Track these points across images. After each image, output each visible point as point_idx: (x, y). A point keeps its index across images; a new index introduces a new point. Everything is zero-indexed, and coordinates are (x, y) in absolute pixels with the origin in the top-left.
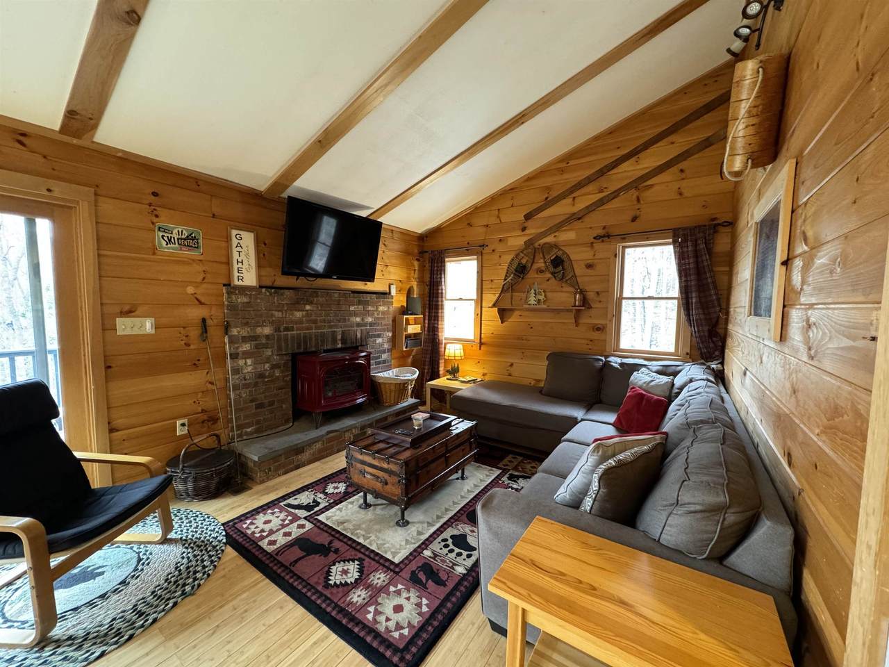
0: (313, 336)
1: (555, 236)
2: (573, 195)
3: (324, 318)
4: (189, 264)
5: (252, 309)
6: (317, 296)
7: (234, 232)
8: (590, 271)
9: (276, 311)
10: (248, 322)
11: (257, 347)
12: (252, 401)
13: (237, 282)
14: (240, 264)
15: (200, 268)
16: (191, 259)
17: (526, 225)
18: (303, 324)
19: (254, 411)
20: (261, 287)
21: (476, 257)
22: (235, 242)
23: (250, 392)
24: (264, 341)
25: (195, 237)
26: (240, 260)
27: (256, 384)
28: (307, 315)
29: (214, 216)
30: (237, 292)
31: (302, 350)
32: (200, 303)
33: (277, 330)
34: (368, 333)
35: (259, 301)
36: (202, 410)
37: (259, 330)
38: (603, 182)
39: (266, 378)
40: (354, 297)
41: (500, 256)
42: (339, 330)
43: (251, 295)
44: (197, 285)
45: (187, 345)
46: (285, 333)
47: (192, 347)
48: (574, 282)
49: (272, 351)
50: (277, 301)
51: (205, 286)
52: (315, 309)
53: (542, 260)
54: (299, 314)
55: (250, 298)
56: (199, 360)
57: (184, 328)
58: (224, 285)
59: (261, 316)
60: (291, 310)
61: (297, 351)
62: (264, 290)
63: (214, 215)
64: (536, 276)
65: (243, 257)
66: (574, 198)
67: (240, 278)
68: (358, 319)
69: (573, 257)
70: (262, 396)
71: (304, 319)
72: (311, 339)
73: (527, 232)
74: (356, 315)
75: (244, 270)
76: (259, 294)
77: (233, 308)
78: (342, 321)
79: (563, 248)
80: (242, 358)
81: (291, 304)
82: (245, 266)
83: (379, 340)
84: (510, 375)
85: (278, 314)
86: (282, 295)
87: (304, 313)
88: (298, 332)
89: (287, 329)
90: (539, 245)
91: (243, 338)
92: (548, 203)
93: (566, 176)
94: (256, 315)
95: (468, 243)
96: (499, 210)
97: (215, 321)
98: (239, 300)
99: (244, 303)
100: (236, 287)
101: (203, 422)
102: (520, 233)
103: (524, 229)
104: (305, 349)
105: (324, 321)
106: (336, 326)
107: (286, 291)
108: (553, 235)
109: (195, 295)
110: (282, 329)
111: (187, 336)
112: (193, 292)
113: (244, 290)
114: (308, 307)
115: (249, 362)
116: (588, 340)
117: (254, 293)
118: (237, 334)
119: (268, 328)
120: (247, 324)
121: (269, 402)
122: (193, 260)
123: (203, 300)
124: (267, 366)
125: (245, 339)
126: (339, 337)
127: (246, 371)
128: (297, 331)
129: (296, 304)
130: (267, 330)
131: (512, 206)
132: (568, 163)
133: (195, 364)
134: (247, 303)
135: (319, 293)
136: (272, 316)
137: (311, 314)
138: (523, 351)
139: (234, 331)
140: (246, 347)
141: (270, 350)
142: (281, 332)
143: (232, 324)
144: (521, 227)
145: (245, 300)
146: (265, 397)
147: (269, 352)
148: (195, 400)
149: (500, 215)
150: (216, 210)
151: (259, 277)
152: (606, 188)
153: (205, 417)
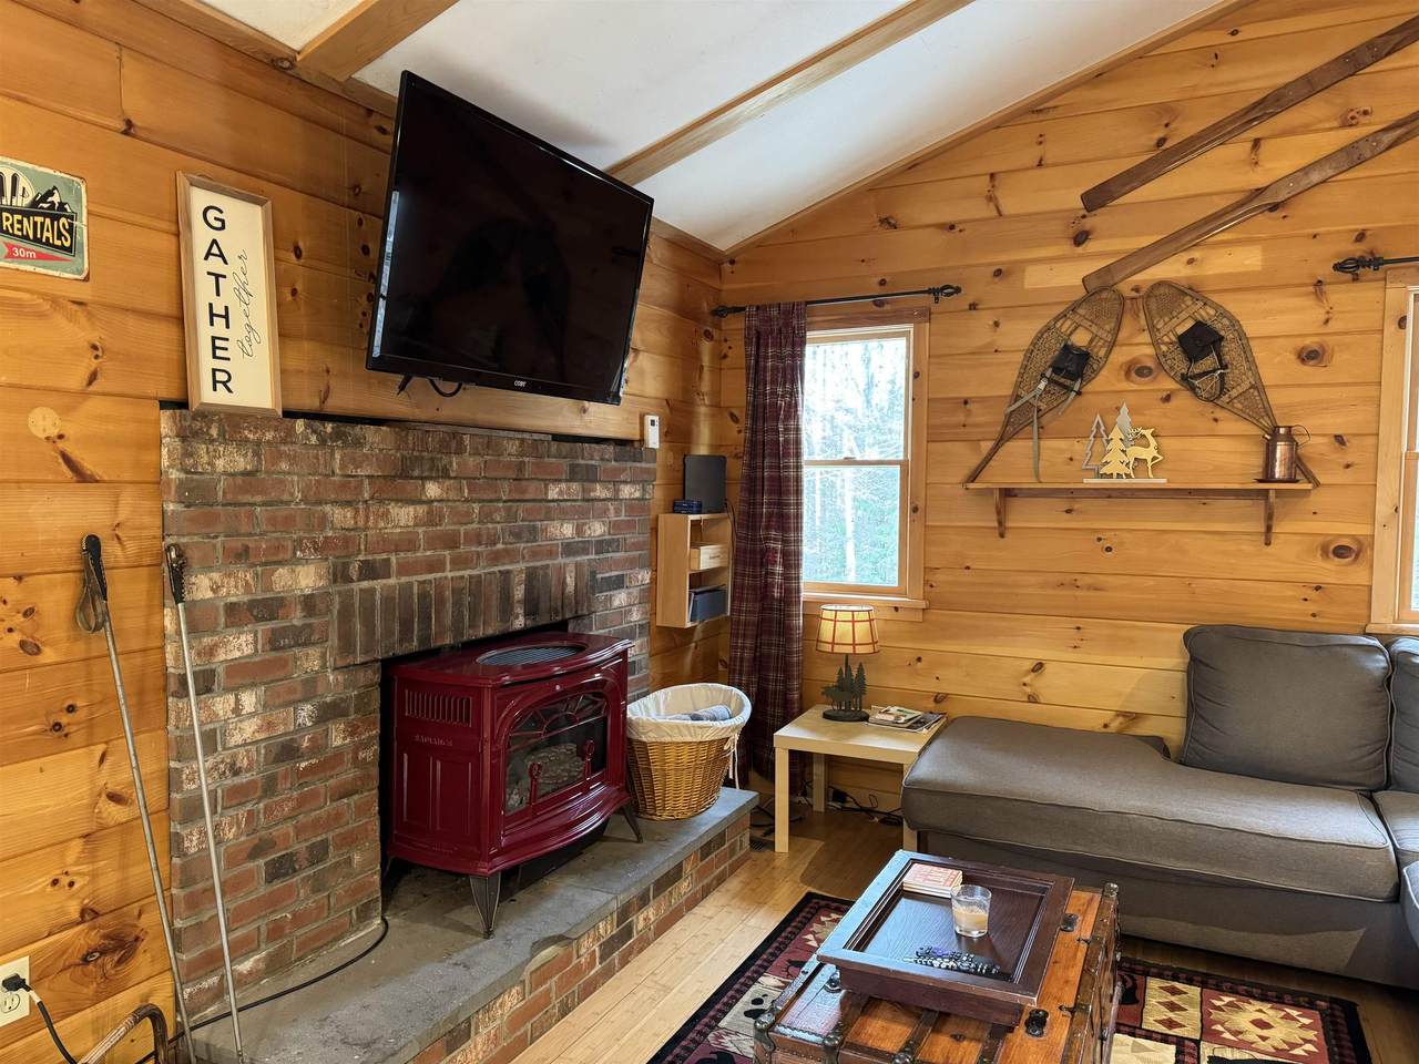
0: (448, 593)
1: (1191, 261)
2: (1252, 134)
3: (475, 526)
4: (41, 315)
5: (258, 499)
6: (460, 451)
7: (200, 199)
8: (1310, 372)
9: (334, 503)
10: (247, 549)
11: (274, 642)
12: (255, 853)
13: (208, 395)
14: (220, 322)
15: (78, 333)
16: (44, 296)
17: (1088, 223)
18: (416, 549)
19: (263, 890)
20: (290, 414)
21: (909, 327)
22: (201, 236)
23: (251, 815)
24: (297, 618)
25: (62, 205)
26: (219, 310)
27: (270, 786)
28: (432, 519)
29: (129, 129)
30: (214, 432)
31: (414, 645)
32: (81, 476)
33: (340, 575)
34: (593, 574)
35: (284, 466)
36: (83, 912)
37: (282, 578)
38: (1356, 93)
39: (301, 757)
40: (559, 456)
41: (996, 324)
42: (518, 568)
43: (258, 443)
44: (69, 402)
45: (30, 647)
46: (365, 584)
47: (49, 655)
48: (1256, 406)
49: (323, 656)
50: (343, 467)
51: (95, 405)
52: (452, 495)
53: (1146, 337)
54: (404, 515)
55: (257, 454)
56: (71, 709)
57: (19, 578)
58: (165, 404)
59: (289, 521)
60: (381, 501)
61: (399, 651)
62: (300, 425)
63: (129, 123)
64: (1125, 385)
65: (228, 297)
66: (1257, 143)
67: (221, 377)
68: (568, 530)
69: (1250, 328)
70: (289, 827)
71: (421, 530)
72: (441, 601)
73: (1091, 246)
74: (564, 516)
75: (233, 350)
76: (284, 442)
77: (196, 493)
78: (526, 535)
79: (1215, 298)
80: (227, 690)
81: (385, 477)
82: (236, 332)
83: (620, 598)
84: (1032, 699)
85: (341, 516)
86: (358, 443)
87: (421, 510)
88: (404, 579)
89: (370, 571)
90: (1137, 290)
91: (231, 608)
92: (1166, 157)
93: (1225, 74)
94: (272, 521)
95: (882, 283)
96: (992, 176)
97: (132, 547)
98: (220, 464)
99: (233, 475)
100: (208, 414)
101: (85, 961)
102: (1066, 248)
103: (1080, 238)
104: (425, 639)
105: (477, 539)
106: (510, 555)
107: (370, 431)
108: (1186, 256)
109: (61, 445)
110: (354, 571)
111: (29, 613)
112: (54, 432)
113: (235, 422)
114: (433, 490)
115: (249, 700)
116: (1305, 585)
117: (269, 436)
118: (210, 595)
119: (312, 568)
120: (242, 556)
121: (311, 848)
122: (55, 301)
123: (88, 463)
124: (306, 712)
125: (236, 615)
126: (519, 593)
127: (236, 739)
128: (400, 573)
129: (399, 479)
130: (306, 578)
131: (1040, 165)
132: (1234, 33)
133: (57, 726)
134: (246, 474)
135: (467, 440)
136: (323, 521)
137: (441, 517)
138: (1080, 622)
139: (201, 586)
140: (240, 645)
141: (314, 652)
142: (352, 581)
143: (194, 555)
144: (1071, 232)
145: (242, 463)
146: (299, 831)
147: (310, 660)
148: (55, 873)
149: (999, 194)
150: (137, 105)
151: (284, 375)
152: (1366, 113)
153: (94, 939)
